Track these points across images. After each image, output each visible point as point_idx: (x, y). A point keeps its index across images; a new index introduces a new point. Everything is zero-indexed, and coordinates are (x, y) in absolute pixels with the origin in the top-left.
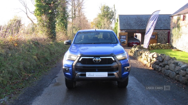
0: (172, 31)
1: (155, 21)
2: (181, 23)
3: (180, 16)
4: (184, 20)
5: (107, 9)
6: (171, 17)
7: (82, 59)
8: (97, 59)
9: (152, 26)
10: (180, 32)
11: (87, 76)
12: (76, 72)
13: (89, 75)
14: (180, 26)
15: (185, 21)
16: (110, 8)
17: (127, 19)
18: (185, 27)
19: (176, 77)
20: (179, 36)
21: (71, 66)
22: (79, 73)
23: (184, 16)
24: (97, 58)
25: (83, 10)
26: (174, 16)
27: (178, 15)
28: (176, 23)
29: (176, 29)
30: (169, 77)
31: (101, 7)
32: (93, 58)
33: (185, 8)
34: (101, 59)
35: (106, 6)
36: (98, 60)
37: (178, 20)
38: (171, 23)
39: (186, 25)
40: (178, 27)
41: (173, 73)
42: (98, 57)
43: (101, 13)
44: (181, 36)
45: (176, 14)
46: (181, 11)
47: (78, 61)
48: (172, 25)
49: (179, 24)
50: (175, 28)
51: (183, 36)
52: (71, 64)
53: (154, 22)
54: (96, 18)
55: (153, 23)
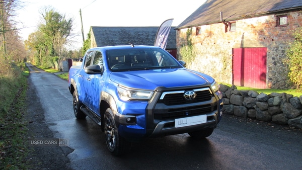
0: (179, 50)
1: (166, 35)
2: (194, 38)
3: (191, 29)
4: (197, 34)
5: (57, 18)
6: (177, 31)
7: (166, 95)
8: (189, 94)
9: (162, 42)
10: (193, 52)
11: (177, 126)
12: (155, 121)
13: (180, 123)
14: (193, 42)
15: (199, 36)
16: (62, 17)
17: (107, 33)
18: (200, 44)
19: (249, 113)
20: (192, 58)
21: (144, 112)
22: (162, 123)
23: (197, 29)
24: (190, 92)
25: (10, 18)
26: (182, 28)
27: (189, 27)
28: (185, 38)
29: (187, 47)
30: (233, 114)
31: (44, 14)
32: (183, 92)
33: (195, 17)
34: (196, 92)
35: (54, 12)
36: (191, 95)
37: (189, 34)
38: (177, 39)
39: (202, 42)
40: (190, 44)
41: (242, 108)
42: (191, 89)
43: (45, 24)
44: (195, 58)
45: (184, 26)
46: (190, 21)
47: (159, 101)
48: (179, 42)
49: (191, 40)
50: (185, 45)
51: (198, 57)
52: (144, 108)
53: (165, 37)
54: (33, 34)
55: (164, 39)
